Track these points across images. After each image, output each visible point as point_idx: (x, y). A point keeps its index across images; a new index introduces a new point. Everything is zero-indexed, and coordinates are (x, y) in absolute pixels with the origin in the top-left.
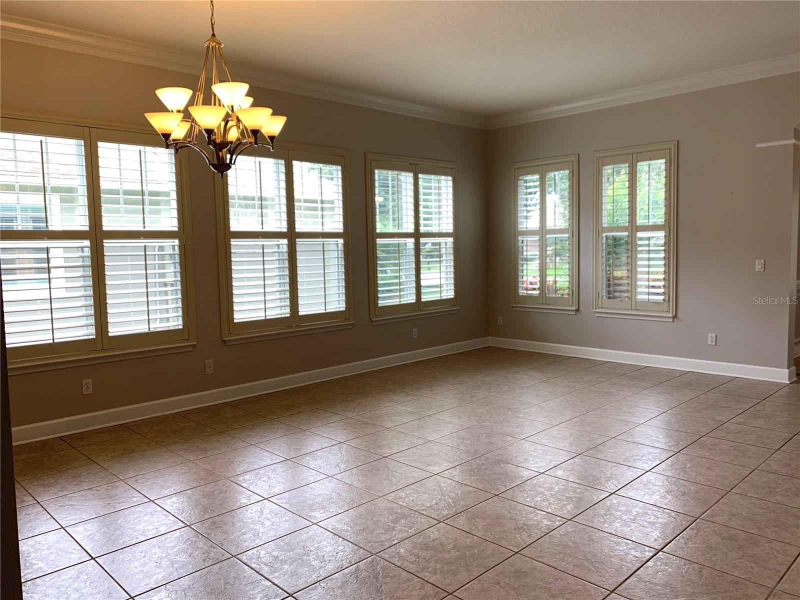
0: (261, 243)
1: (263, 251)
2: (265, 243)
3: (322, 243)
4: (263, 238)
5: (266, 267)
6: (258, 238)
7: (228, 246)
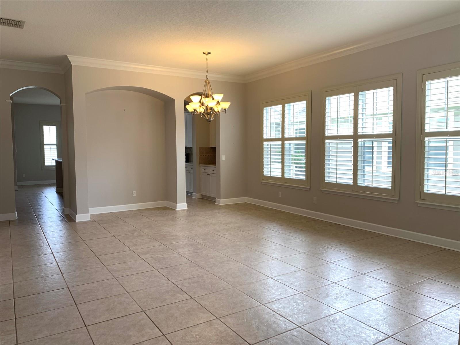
0: (336, 142)
1: (337, 146)
2: (338, 142)
3: (372, 141)
4: (340, 139)
5: (338, 155)
6: (338, 139)
7: (324, 144)
